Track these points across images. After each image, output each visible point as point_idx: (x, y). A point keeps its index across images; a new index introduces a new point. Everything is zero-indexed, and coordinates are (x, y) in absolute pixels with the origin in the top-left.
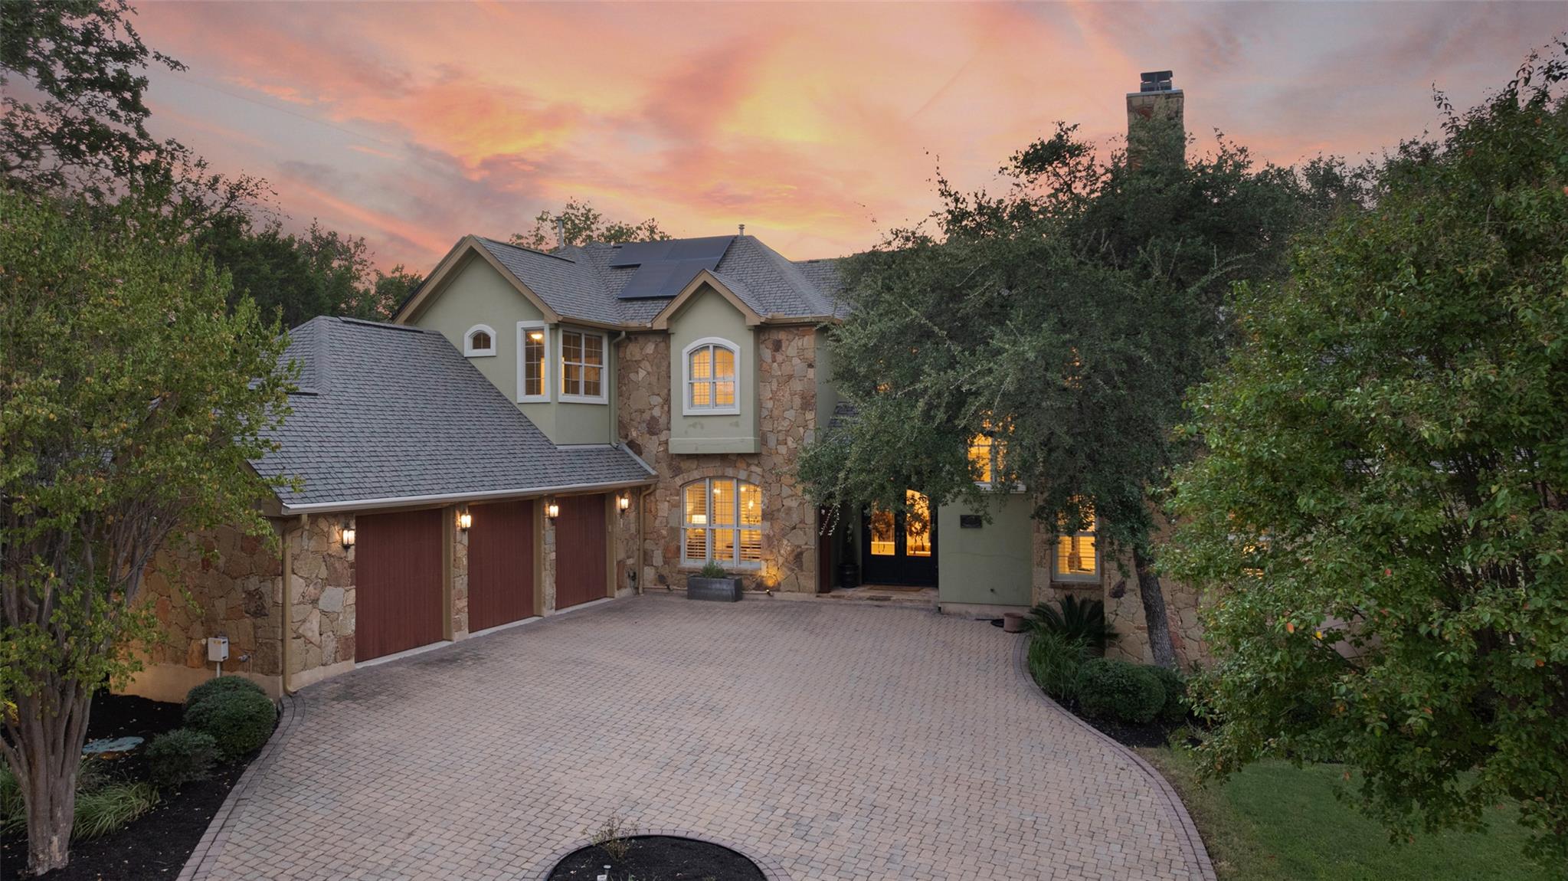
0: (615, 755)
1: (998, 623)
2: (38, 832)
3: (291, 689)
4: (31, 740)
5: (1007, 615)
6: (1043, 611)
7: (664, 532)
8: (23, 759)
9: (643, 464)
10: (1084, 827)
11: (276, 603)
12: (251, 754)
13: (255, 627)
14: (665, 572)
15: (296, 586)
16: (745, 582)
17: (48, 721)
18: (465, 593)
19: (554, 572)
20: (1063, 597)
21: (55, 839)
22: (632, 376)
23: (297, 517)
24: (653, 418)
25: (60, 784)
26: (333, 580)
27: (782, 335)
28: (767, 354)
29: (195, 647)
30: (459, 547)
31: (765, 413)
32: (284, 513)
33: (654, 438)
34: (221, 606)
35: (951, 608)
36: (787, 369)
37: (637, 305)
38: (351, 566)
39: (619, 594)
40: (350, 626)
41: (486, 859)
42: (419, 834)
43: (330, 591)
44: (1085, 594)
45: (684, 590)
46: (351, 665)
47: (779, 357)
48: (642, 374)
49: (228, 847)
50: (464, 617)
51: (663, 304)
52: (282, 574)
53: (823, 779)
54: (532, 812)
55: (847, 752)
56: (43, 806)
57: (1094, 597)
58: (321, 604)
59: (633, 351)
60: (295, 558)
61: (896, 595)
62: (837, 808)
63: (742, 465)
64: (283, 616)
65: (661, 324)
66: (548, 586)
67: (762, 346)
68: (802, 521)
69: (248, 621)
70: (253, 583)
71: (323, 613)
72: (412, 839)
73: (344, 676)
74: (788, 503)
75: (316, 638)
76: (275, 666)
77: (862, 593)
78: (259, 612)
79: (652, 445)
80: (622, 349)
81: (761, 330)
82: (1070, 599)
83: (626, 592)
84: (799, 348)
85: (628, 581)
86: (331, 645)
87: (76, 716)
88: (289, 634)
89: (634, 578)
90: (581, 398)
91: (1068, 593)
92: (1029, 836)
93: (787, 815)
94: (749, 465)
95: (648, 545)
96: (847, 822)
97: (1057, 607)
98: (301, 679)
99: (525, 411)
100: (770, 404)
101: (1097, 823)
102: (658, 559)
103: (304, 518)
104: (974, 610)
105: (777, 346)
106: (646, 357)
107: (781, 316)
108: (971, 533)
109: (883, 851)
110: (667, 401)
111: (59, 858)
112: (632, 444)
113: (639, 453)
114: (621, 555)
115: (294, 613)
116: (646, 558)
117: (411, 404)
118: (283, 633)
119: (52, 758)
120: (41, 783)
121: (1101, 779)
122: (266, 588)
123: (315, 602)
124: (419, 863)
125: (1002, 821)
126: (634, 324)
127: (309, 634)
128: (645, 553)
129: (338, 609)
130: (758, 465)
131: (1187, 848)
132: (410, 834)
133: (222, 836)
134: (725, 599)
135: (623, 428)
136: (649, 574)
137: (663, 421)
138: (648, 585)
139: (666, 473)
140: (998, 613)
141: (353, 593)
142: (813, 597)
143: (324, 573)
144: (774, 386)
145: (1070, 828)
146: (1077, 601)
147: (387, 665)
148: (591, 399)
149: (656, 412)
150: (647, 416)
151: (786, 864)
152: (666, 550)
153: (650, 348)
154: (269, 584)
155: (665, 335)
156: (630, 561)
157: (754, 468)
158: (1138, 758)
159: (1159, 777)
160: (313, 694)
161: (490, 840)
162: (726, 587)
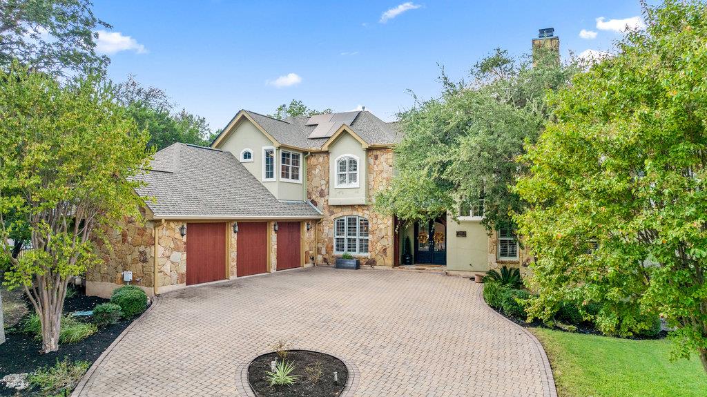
0: (291, 321)
1: (473, 279)
2: (46, 335)
3: (157, 293)
4: (43, 298)
5: (477, 275)
6: (492, 273)
7: (326, 240)
8: (40, 306)
9: (317, 209)
10: (495, 355)
11: (151, 257)
12: (137, 316)
13: (143, 267)
14: (327, 257)
15: (160, 250)
16: (361, 261)
17: (50, 291)
18: (236, 260)
19: (276, 253)
20: (502, 267)
21: (53, 339)
22: (313, 172)
23: (160, 221)
24: (322, 190)
25: (55, 317)
26: (176, 249)
27: (378, 153)
28: (372, 161)
29: (119, 275)
30: (233, 239)
31: (370, 187)
32: (154, 218)
33: (322, 198)
34: (129, 258)
35: (451, 273)
36: (380, 168)
37: (316, 141)
38: (185, 243)
39: (306, 266)
40: (183, 269)
41: (227, 356)
42: (201, 346)
43: (175, 253)
44: (512, 266)
45: (334, 265)
46: (183, 286)
47: (377, 162)
48: (317, 170)
49: (122, 347)
50: (235, 270)
51: (326, 140)
52: (154, 244)
53: (380, 333)
54: (251, 340)
55: (393, 324)
56: (47, 325)
57: (516, 267)
58: (171, 259)
59: (313, 161)
60: (160, 238)
61: (427, 267)
62: (384, 344)
63: (360, 210)
64: (154, 262)
65: (325, 148)
66: (273, 259)
67: (370, 158)
68: (387, 235)
69: (140, 264)
70: (142, 248)
71: (172, 262)
72: (197, 348)
73: (181, 290)
74: (381, 226)
75: (169, 273)
76: (150, 284)
77: (413, 267)
78: (145, 261)
79: (321, 202)
80: (309, 160)
81: (369, 150)
82: (505, 268)
83: (309, 265)
84: (386, 159)
85: (310, 261)
86: (175, 276)
87: (61, 289)
88: (157, 270)
89: (313, 259)
90: (290, 180)
91: (503, 265)
92: (469, 358)
93: (361, 346)
94: (363, 210)
95: (320, 245)
96: (387, 349)
97: (499, 272)
98: (161, 290)
99: (265, 185)
100: (372, 183)
101: (502, 354)
102: (323, 252)
103: (163, 221)
104: (462, 274)
105: (376, 158)
106: (319, 164)
107: (378, 144)
108: (461, 239)
109: (401, 361)
110: (328, 182)
111: (54, 347)
112: (313, 201)
113: (316, 205)
114: (307, 249)
115: (159, 261)
116: (319, 251)
117: (214, 179)
118: (154, 270)
119: (51, 306)
120: (47, 316)
121: (507, 338)
122: (147, 250)
123: (168, 257)
124: (199, 356)
125: (458, 352)
126: (314, 149)
127: (166, 271)
128: (318, 249)
129: (179, 261)
130: (367, 210)
131: (542, 365)
132: (197, 346)
133: (120, 343)
134: (352, 268)
135: (309, 193)
136: (319, 258)
137: (326, 191)
138: (319, 262)
139: (327, 213)
140: (473, 275)
141: (185, 255)
142: (391, 268)
143: (172, 245)
144: (375, 175)
145: (489, 355)
146: (508, 269)
147: (200, 287)
148: (295, 181)
149: (323, 187)
150: (319, 189)
151: (357, 363)
152: (327, 247)
153: (321, 159)
154: (148, 249)
155: (327, 153)
156: (311, 252)
157: (365, 211)
158: (526, 331)
159: (535, 339)
160: (167, 295)
161: (231, 350)
162: (353, 263)
